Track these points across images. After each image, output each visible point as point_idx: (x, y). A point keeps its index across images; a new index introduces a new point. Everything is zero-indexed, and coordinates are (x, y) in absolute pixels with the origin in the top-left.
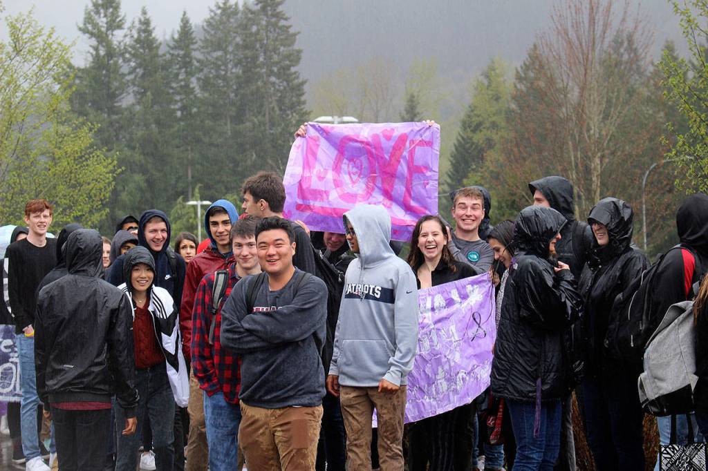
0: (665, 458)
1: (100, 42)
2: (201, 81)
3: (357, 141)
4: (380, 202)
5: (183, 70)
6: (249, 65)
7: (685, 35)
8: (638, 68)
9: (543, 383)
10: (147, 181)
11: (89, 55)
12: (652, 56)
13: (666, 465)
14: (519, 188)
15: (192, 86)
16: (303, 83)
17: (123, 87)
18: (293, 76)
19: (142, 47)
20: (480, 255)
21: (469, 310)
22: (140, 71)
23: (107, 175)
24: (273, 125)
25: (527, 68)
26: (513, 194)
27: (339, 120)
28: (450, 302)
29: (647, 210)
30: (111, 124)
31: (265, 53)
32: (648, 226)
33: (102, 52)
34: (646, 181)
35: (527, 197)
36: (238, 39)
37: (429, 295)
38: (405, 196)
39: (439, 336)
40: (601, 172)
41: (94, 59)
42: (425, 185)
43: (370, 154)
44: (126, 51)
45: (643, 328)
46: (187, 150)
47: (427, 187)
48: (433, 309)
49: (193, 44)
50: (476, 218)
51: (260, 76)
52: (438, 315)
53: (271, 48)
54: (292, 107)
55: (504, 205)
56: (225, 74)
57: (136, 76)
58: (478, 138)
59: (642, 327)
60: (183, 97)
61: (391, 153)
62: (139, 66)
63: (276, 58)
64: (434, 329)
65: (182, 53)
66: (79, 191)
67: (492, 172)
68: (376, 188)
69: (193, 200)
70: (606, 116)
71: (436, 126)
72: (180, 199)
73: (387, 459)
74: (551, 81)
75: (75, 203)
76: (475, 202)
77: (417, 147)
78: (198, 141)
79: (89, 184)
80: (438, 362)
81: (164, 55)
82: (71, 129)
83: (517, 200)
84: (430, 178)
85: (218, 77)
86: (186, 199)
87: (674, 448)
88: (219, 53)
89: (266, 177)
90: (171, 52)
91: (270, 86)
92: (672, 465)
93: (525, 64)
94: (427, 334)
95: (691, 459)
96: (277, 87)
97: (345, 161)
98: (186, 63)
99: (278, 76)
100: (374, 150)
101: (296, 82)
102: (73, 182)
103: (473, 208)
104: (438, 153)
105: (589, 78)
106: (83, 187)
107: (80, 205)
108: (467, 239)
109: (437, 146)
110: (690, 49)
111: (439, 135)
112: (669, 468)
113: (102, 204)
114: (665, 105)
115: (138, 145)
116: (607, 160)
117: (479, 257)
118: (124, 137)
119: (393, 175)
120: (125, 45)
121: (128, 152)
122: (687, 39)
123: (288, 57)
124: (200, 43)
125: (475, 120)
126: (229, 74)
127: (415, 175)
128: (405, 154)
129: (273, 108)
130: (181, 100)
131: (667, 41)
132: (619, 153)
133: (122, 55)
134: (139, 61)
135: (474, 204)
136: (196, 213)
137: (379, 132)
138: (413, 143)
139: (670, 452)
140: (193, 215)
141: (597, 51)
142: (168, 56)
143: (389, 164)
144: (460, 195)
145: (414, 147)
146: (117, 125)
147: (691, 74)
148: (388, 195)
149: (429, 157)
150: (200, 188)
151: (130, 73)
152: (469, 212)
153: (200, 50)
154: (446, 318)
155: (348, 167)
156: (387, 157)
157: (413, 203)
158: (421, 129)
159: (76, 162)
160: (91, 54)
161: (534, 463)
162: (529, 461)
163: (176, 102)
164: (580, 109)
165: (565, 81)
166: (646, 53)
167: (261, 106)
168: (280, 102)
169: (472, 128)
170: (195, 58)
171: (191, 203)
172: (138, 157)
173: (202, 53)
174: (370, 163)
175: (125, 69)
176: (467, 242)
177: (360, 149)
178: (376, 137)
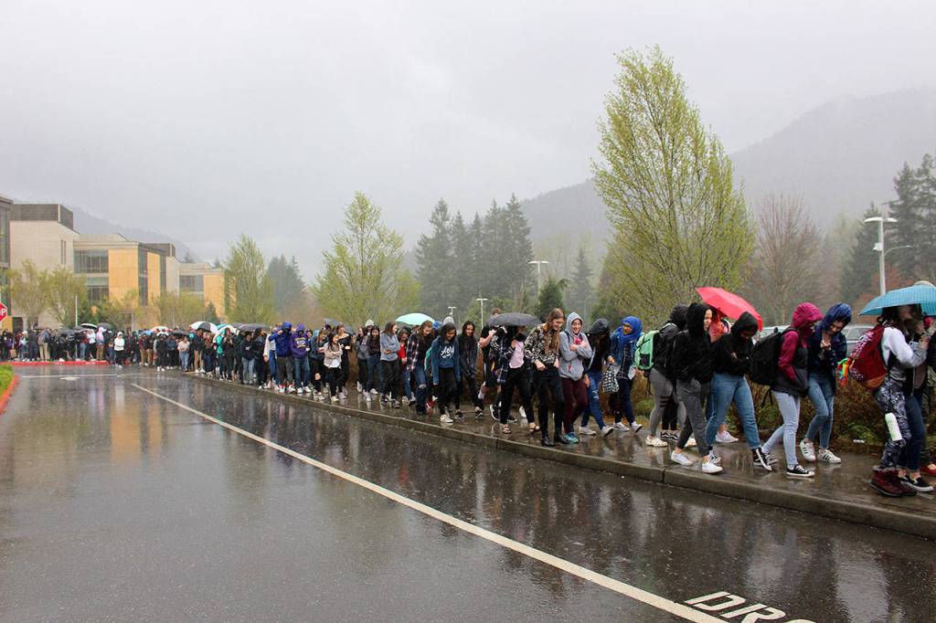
1: (439, 227)
2: (484, 243)
5: (476, 239)
6: (506, 235)
11: (434, 232)
15: (480, 246)
16: (531, 243)
17: (449, 247)
18: (526, 240)
19: (458, 228)
22: (457, 240)
30: (444, 263)
31: (513, 230)
33: (440, 231)
36: (501, 224)
41: (436, 234)
49: (481, 226)
51: (511, 240)
53: (515, 227)
54: (526, 253)
57: (455, 242)
60: (477, 251)
63: (518, 232)
65: (476, 231)
78: (483, 270)
81: (468, 232)
85: (492, 241)
88: (493, 231)
90: (471, 230)
91: (515, 245)
96: (519, 245)
98: (478, 235)
99: (519, 240)
101: (527, 243)
120: (450, 228)
123: (523, 231)
124: (484, 226)
126: (497, 240)
129: (517, 255)
133: (449, 232)
134: (456, 235)
146: (447, 263)
151: (452, 240)
153: (483, 229)
163: (473, 253)
167: (511, 254)
168: (520, 252)
170: (482, 233)
171: (479, 300)
173: (485, 231)
175: (450, 238)
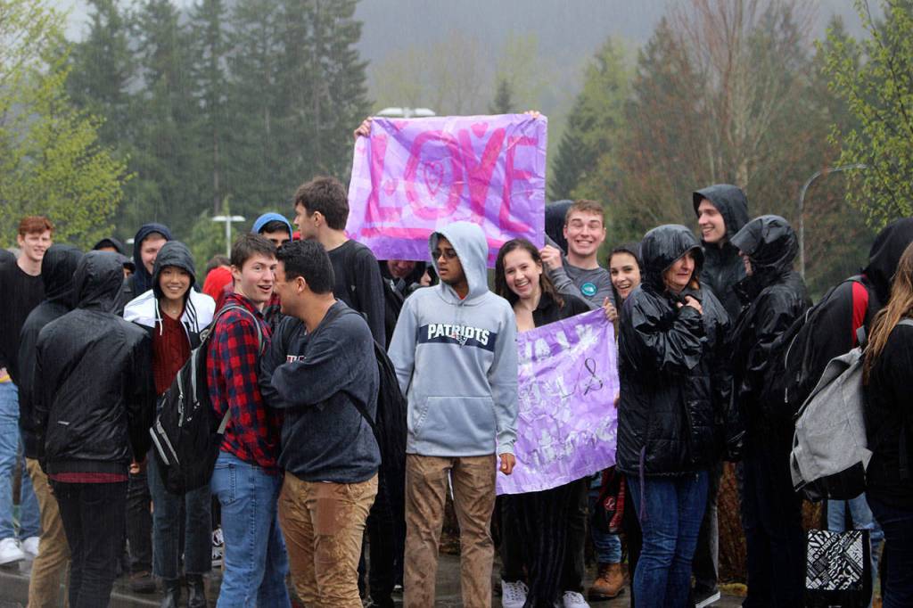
0: (813, 547)
1: (101, 9)
2: (232, 62)
3: (438, 138)
4: (468, 218)
5: (209, 47)
6: (295, 41)
7: (857, 7)
8: (797, 50)
9: (648, 452)
10: (162, 190)
11: (86, 27)
12: (814, 35)
13: (813, 556)
14: (642, 203)
15: (219, 68)
16: (364, 65)
17: (130, 68)
18: (352, 56)
19: (156, 16)
20: (598, 287)
21: (580, 356)
22: (153, 48)
23: (114, 183)
24: (324, 119)
25: (652, 49)
26: (635, 211)
27: (411, 112)
28: (556, 349)
29: (806, 233)
30: (115, 115)
31: (315, 26)
32: (807, 253)
33: (104, 22)
34: (806, 196)
35: (652, 215)
36: (281, 8)
37: (529, 340)
38: (502, 210)
39: (542, 391)
40: (749, 184)
41: (93, 32)
42: (527, 195)
43: (455, 154)
44: (134, 21)
45: (802, 380)
46: (213, 151)
47: (531, 197)
48: (534, 359)
49: (222, 12)
50: (595, 239)
51: (309, 55)
52: (540, 365)
53: (322, 19)
54: (350, 96)
55: (622, 225)
56: (264, 53)
57: (147, 55)
58: (590, 138)
59: (800, 379)
60: (209, 81)
61: (484, 154)
62: (153, 40)
63: (329, 32)
64: (535, 382)
65: (207, 24)
66: (77, 202)
67: (606, 182)
68: (462, 201)
69: (221, 215)
70: (756, 111)
71: (542, 118)
72: (204, 214)
73: (477, 547)
74: (685, 66)
75: (71, 217)
76: (593, 218)
77: (518, 147)
78: (228, 138)
79: (90, 193)
80: (542, 423)
81: (184, 27)
82: (68, 122)
83: (641, 218)
84: (534, 186)
85: (254, 55)
86: (212, 214)
87: (824, 535)
88: (256, 26)
89: (322, 184)
90: (195, 23)
91: (320, 67)
92: (820, 556)
93: (650, 43)
94: (527, 389)
95: (844, 551)
96: (330, 70)
97: (420, 165)
98: (213, 37)
99: (332, 55)
100: (460, 151)
101: (355, 63)
102: (68, 190)
103: (591, 225)
104: (545, 153)
105: (735, 62)
106: (83, 197)
107: (78, 220)
108: (582, 267)
109: (543, 144)
110: (864, 26)
111: (545, 130)
112: (817, 560)
113: (107, 220)
114: (831, 98)
115: (150, 144)
116: (756, 168)
117: (597, 290)
118: (132, 133)
119: (486, 183)
120: (134, 14)
121: (136, 152)
122: (859, 13)
123: (345, 31)
124: (231, 12)
125: (585, 115)
126: (268, 52)
127: (515, 182)
128: (503, 155)
129: (325, 97)
130: (206, 85)
131: (834, 17)
132: (772, 159)
133: (130, 26)
134: (151, 34)
135: (593, 221)
136: (224, 232)
137: (468, 127)
138: (513, 141)
139: (819, 539)
140: (220, 235)
141: (745, 27)
142: (190, 29)
143: (481, 168)
144: (574, 210)
145: (514, 146)
146: (123, 117)
147: (864, 59)
148: (479, 209)
149: (533, 159)
150: (230, 199)
151: (140, 50)
152: (586, 231)
153: (230, 21)
154: (551, 368)
155: (425, 172)
156: (478, 158)
157: (512, 219)
158: (521, 124)
159: (74, 165)
160: (90, 25)
161: (663, 555)
162: (659, 552)
163: (199, 88)
164: (721, 103)
165: (704, 65)
166: (808, 32)
167: (310, 94)
168: (334, 90)
169: (582, 125)
170: (225, 32)
171: (219, 218)
172: (150, 159)
173: (234, 25)
174: (455, 166)
175: (133, 45)
176: (582, 270)
177: (441, 148)
178: (464, 134)
